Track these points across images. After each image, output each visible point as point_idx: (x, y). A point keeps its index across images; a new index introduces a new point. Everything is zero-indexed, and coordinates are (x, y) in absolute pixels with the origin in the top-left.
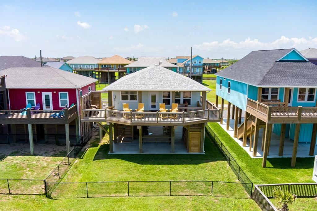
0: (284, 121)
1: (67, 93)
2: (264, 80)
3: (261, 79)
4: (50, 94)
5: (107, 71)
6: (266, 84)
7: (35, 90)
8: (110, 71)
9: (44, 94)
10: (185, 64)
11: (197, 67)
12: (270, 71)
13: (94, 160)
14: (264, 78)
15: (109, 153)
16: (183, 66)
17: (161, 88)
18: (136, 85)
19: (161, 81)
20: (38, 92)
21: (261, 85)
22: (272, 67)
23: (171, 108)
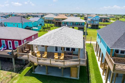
0: (123, 73)
1: (18, 41)
2: (115, 44)
3: (113, 44)
4: (11, 41)
5: (57, 21)
6: (115, 47)
7: (5, 39)
8: (59, 21)
9: (8, 41)
10: (91, 19)
11: (97, 21)
12: (120, 38)
13: (25, 76)
14: (116, 43)
15: (33, 73)
16: (90, 20)
17: (56, 44)
18: (44, 42)
19: (58, 40)
20: (6, 40)
21: (112, 48)
22: (122, 36)
23: (61, 55)
